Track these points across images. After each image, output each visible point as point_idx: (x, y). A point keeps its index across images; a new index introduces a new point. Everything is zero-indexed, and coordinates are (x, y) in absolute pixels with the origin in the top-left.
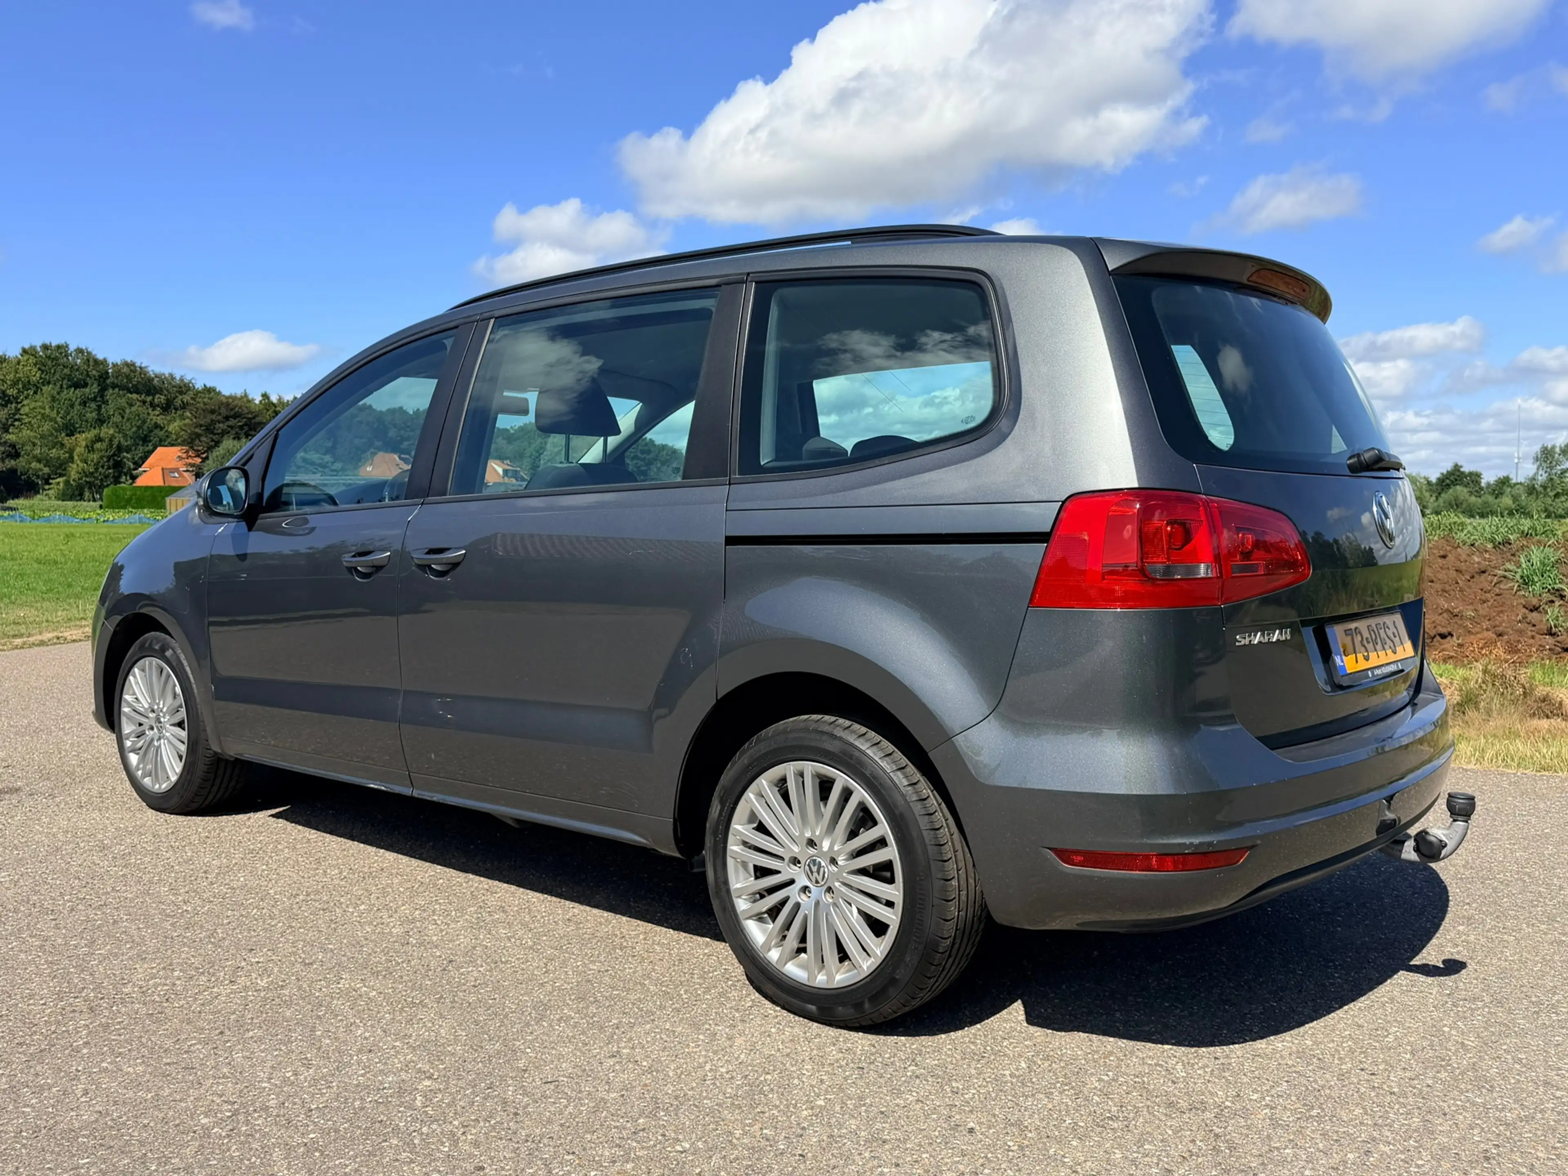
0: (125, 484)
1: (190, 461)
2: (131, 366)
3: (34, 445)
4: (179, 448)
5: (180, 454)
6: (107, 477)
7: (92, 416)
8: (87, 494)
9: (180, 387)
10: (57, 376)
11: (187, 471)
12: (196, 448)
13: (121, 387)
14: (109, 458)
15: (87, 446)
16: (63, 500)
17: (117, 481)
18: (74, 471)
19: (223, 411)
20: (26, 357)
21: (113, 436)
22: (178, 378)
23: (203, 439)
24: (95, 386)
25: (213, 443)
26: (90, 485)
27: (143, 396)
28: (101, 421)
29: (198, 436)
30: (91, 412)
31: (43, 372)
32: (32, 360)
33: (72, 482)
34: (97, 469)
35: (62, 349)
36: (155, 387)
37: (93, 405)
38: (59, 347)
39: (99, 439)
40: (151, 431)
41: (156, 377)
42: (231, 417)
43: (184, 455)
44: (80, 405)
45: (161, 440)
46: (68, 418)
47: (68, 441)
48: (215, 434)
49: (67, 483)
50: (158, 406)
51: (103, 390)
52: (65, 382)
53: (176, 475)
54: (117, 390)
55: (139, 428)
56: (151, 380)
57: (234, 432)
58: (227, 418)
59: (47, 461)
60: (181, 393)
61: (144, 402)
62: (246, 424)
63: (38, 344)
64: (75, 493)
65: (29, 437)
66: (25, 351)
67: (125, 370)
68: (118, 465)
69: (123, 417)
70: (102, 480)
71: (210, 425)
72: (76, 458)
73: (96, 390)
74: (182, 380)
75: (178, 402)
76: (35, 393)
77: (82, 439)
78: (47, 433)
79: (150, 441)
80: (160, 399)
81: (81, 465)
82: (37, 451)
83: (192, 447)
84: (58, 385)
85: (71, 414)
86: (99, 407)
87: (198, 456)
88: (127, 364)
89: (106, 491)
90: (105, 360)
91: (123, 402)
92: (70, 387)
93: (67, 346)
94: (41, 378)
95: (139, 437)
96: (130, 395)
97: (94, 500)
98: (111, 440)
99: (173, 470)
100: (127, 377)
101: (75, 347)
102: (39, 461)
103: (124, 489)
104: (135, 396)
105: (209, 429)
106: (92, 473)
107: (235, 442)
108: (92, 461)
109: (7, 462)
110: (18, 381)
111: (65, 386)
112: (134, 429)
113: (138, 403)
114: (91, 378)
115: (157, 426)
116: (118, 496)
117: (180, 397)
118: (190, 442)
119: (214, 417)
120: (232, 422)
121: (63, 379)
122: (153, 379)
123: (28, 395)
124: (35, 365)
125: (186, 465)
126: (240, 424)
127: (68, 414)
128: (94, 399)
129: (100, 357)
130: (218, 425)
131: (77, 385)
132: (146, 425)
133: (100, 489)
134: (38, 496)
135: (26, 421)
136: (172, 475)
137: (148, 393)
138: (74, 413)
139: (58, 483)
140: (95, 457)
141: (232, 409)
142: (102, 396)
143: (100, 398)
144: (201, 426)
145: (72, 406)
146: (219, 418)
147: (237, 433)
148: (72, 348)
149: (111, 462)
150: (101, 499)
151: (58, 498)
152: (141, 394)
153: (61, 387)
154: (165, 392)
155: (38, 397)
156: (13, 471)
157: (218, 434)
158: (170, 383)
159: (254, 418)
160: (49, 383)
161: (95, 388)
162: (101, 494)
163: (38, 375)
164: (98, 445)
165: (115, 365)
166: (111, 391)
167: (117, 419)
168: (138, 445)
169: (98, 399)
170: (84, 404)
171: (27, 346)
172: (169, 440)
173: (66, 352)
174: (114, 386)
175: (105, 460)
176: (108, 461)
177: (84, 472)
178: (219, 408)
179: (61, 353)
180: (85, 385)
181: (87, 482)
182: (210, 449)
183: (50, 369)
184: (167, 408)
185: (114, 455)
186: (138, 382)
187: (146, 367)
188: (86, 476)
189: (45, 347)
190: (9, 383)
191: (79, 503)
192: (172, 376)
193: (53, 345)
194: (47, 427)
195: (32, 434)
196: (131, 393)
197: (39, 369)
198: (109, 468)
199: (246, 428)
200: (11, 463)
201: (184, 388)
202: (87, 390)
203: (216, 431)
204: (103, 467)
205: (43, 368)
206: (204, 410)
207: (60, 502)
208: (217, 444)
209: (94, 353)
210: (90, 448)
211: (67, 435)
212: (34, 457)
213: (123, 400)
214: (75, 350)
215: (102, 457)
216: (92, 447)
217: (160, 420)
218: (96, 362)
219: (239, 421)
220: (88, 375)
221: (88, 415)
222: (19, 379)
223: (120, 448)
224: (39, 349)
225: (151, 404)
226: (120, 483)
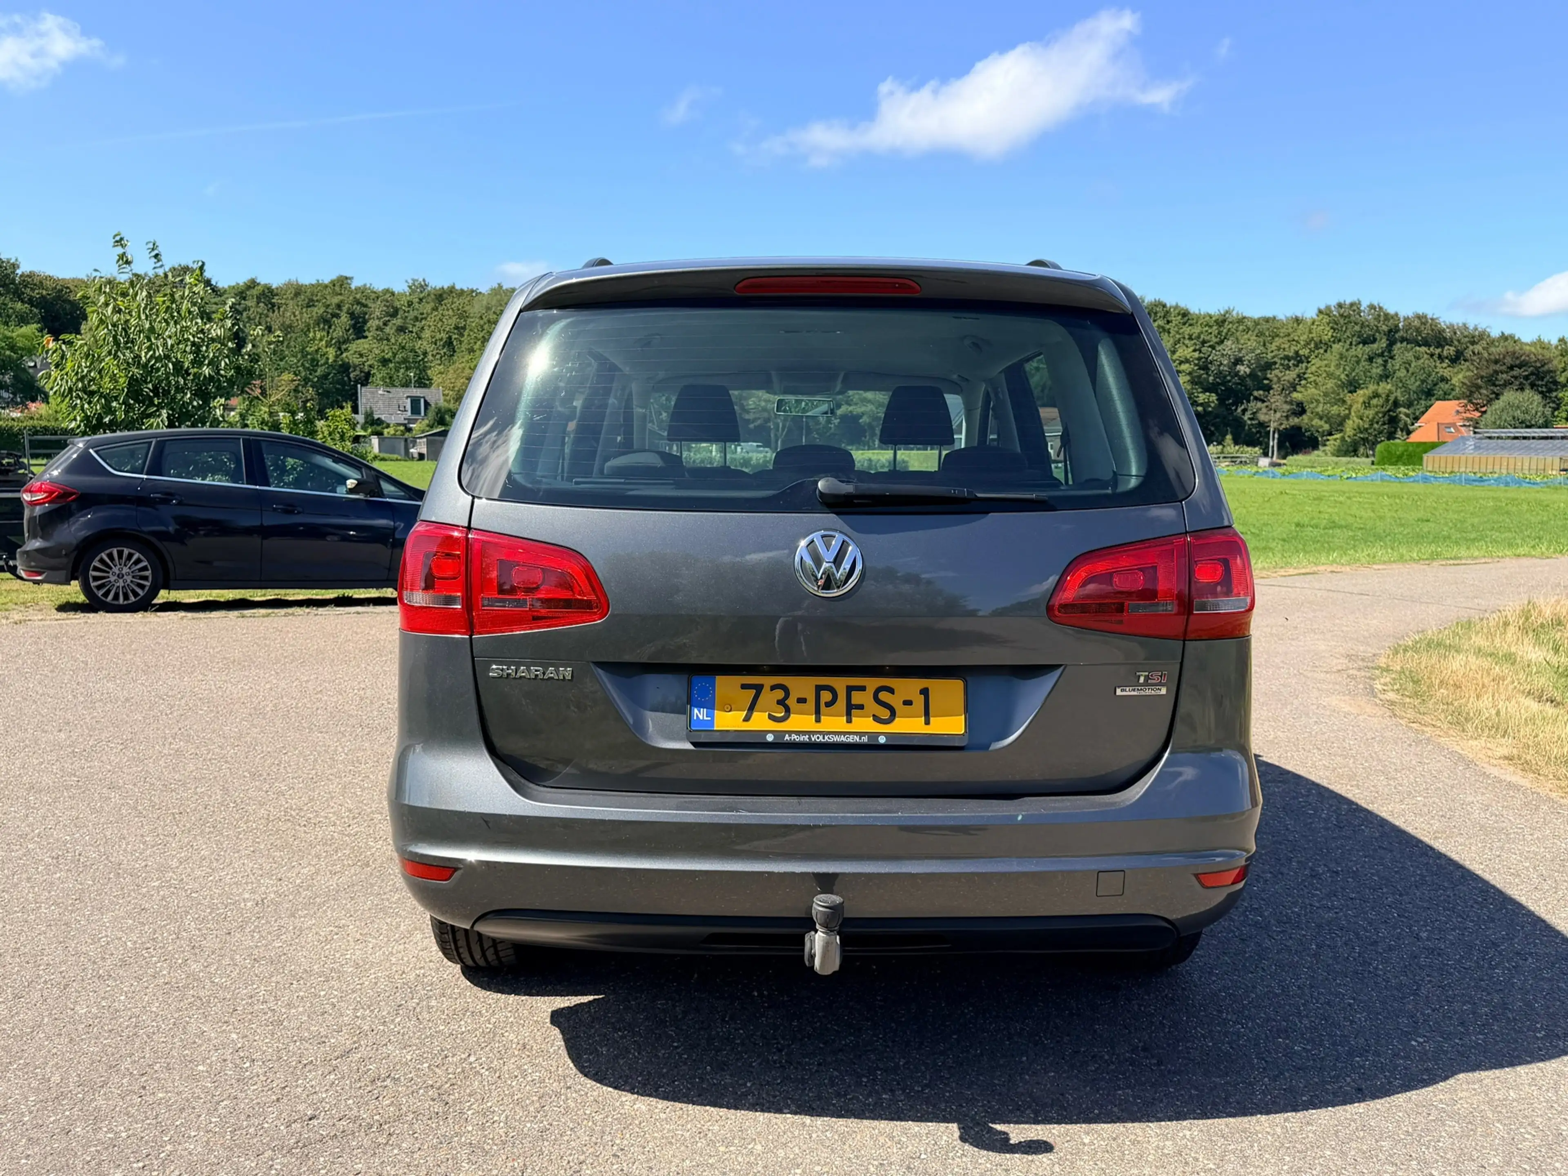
0: (1400, 438)
1: (1468, 415)
2: (1422, 318)
3: (1318, 401)
4: (1457, 402)
5: (1459, 409)
6: (1381, 432)
7: (1377, 371)
8: (1361, 450)
9: (1473, 337)
10: (1348, 334)
11: (1464, 426)
12: (1475, 401)
13: (1409, 341)
14: (1385, 414)
15: (1364, 402)
16: (1338, 456)
17: (1391, 436)
18: (1349, 428)
19: (1509, 361)
20: (1321, 316)
21: (1390, 392)
22: (1471, 328)
23: (1484, 391)
24: (1384, 340)
25: (1493, 396)
26: (1365, 440)
27: (1431, 349)
28: (1385, 376)
29: (1479, 387)
30: (1377, 367)
31: (1334, 330)
32: (1326, 319)
33: (1347, 439)
34: (1372, 425)
35: (1355, 306)
36: (1445, 339)
37: (1380, 361)
38: (1352, 305)
39: (1376, 395)
40: (1435, 385)
41: (1448, 328)
42: (1516, 366)
43: (1461, 409)
44: (1366, 360)
45: (1445, 394)
46: (1354, 374)
47: (1349, 398)
48: (1496, 386)
49: (1343, 439)
50: (1447, 358)
51: (1391, 344)
52: (1355, 339)
53: (1452, 430)
54: (1405, 343)
55: (1423, 381)
56: (1441, 332)
57: (1518, 383)
58: (1511, 368)
59: (1329, 419)
60: (1473, 343)
61: (1432, 355)
62: (1532, 374)
63: (1333, 303)
64: (1351, 449)
65: (1313, 394)
66: (1320, 312)
67: (1416, 323)
68: (1393, 421)
69: (1408, 371)
70: (1375, 436)
71: (1492, 376)
72: (1353, 414)
73: (1385, 345)
74: (1476, 329)
75: (1468, 353)
76: (1326, 351)
77: (1361, 395)
78: (1331, 390)
79: (1433, 395)
80: (1448, 351)
81: (1357, 421)
82: (1319, 409)
83: (1470, 401)
84: (1348, 342)
85: (1357, 371)
86: (1386, 361)
87: (1477, 409)
88: (1419, 317)
89: (1379, 447)
90: (1397, 314)
91: (1409, 356)
92: (1359, 343)
93: (1360, 303)
94: (1332, 336)
95: (1422, 391)
96: (1418, 348)
97: (1367, 456)
98: (1388, 396)
99: (1448, 426)
100: (1418, 330)
101: (1368, 304)
102: (1321, 418)
103: (1396, 445)
104: (1423, 349)
105: (1491, 380)
106: (1366, 430)
107: (1518, 393)
108: (1368, 417)
109: (1291, 420)
110: (1311, 341)
111: (1354, 343)
112: (1418, 383)
113: (1426, 356)
114: (1380, 333)
115: (1443, 379)
116: (1389, 452)
117: (1471, 347)
118: (1470, 393)
119: (1497, 367)
120: (1516, 372)
121: (1353, 336)
122: (1444, 330)
123: (1319, 354)
124: (1328, 324)
125: (1464, 419)
126: (1526, 373)
127: (1354, 370)
128: (1382, 355)
129: (1391, 311)
130: (1500, 376)
131: (1365, 342)
132: (1431, 379)
133: (1374, 445)
134: (1316, 452)
135: (1312, 379)
136: (1448, 430)
137: (1439, 345)
138: (1359, 369)
139: (1335, 440)
140: (1370, 413)
141: (1517, 358)
142: (1390, 351)
143: (1388, 354)
144: (1482, 377)
145: (1358, 362)
146: (1504, 368)
147: (1521, 384)
148: (1364, 306)
149: (1387, 417)
150: (1374, 455)
151: (1333, 455)
152: (1430, 346)
153: (1351, 344)
154: (1456, 343)
155: (1328, 354)
156: (1297, 429)
157: (1499, 385)
158: (1462, 333)
159: (1543, 366)
160: (1340, 341)
161: (1384, 343)
162: (1373, 450)
163: (1330, 334)
164: (1374, 402)
165: (1406, 319)
166: (1399, 345)
167: (1402, 373)
168: (1421, 399)
169: (1386, 354)
170: (1371, 359)
171: (1322, 307)
172: (1454, 393)
173: (1358, 308)
174: (1403, 340)
175: (1380, 415)
176: (1383, 417)
177: (1359, 428)
178: (1504, 358)
179: (1354, 311)
180: (1374, 341)
181: (1363, 439)
182: (1490, 401)
183: (1342, 327)
184: (1456, 359)
185: (1389, 411)
186: (1428, 334)
187: (1437, 319)
188: (1361, 432)
189: (1340, 306)
190: (1302, 343)
191: (1352, 459)
192: (1465, 326)
193: (1348, 302)
194: (1330, 384)
195: (1316, 392)
196: (1420, 346)
197: (1332, 328)
198: (1384, 424)
199: (1533, 378)
200: (1295, 421)
201: (1477, 338)
202: (1375, 346)
203: (1497, 383)
204: (1377, 423)
205: (1335, 326)
206: (1487, 361)
207: (1335, 459)
208: (1497, 396)
209: (1385, 307)
210: (1367, 405)
211: (1350, 392)
212: (1317, 414)
213: (1411, 353)
214: (1368, 306)
215: (1377, 413)
216: (1369, 403)
217: (1446, 373)
218: (1387, 316)
219: (1525, 371)
220: (1378, 331)
221: (1374, 370)
222: (1312, 339)
223: (1396, 404)
224: (1333, 309)
225: (1440, 357)
226: (1395, 438)
